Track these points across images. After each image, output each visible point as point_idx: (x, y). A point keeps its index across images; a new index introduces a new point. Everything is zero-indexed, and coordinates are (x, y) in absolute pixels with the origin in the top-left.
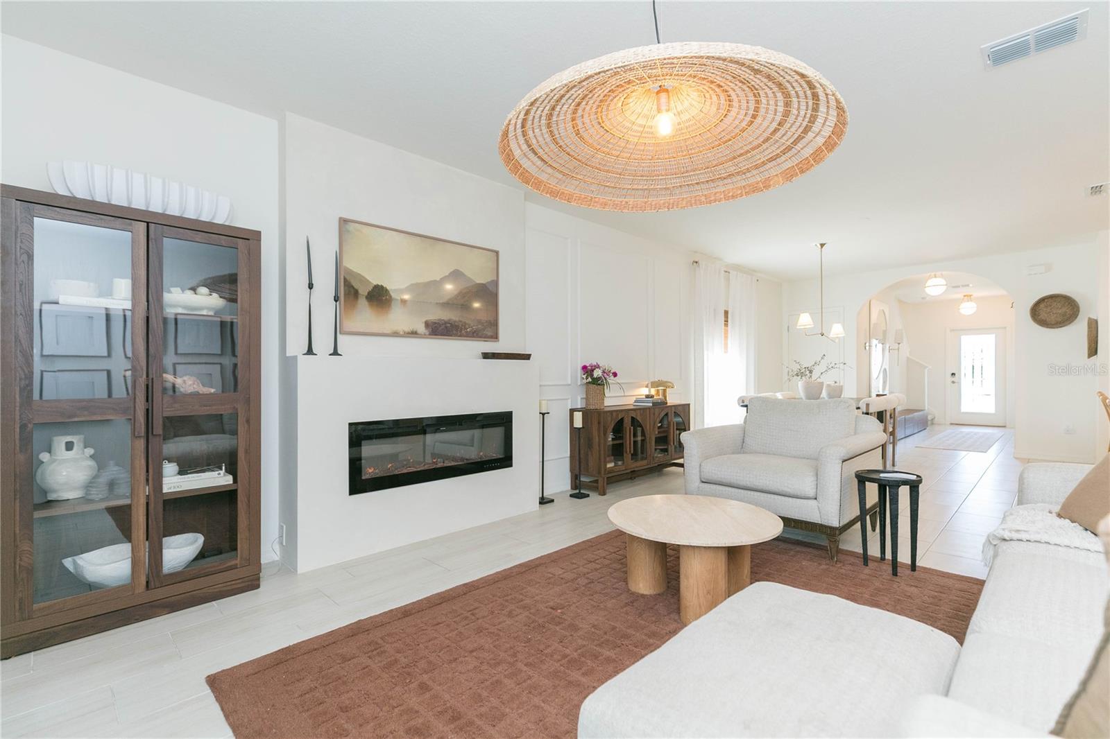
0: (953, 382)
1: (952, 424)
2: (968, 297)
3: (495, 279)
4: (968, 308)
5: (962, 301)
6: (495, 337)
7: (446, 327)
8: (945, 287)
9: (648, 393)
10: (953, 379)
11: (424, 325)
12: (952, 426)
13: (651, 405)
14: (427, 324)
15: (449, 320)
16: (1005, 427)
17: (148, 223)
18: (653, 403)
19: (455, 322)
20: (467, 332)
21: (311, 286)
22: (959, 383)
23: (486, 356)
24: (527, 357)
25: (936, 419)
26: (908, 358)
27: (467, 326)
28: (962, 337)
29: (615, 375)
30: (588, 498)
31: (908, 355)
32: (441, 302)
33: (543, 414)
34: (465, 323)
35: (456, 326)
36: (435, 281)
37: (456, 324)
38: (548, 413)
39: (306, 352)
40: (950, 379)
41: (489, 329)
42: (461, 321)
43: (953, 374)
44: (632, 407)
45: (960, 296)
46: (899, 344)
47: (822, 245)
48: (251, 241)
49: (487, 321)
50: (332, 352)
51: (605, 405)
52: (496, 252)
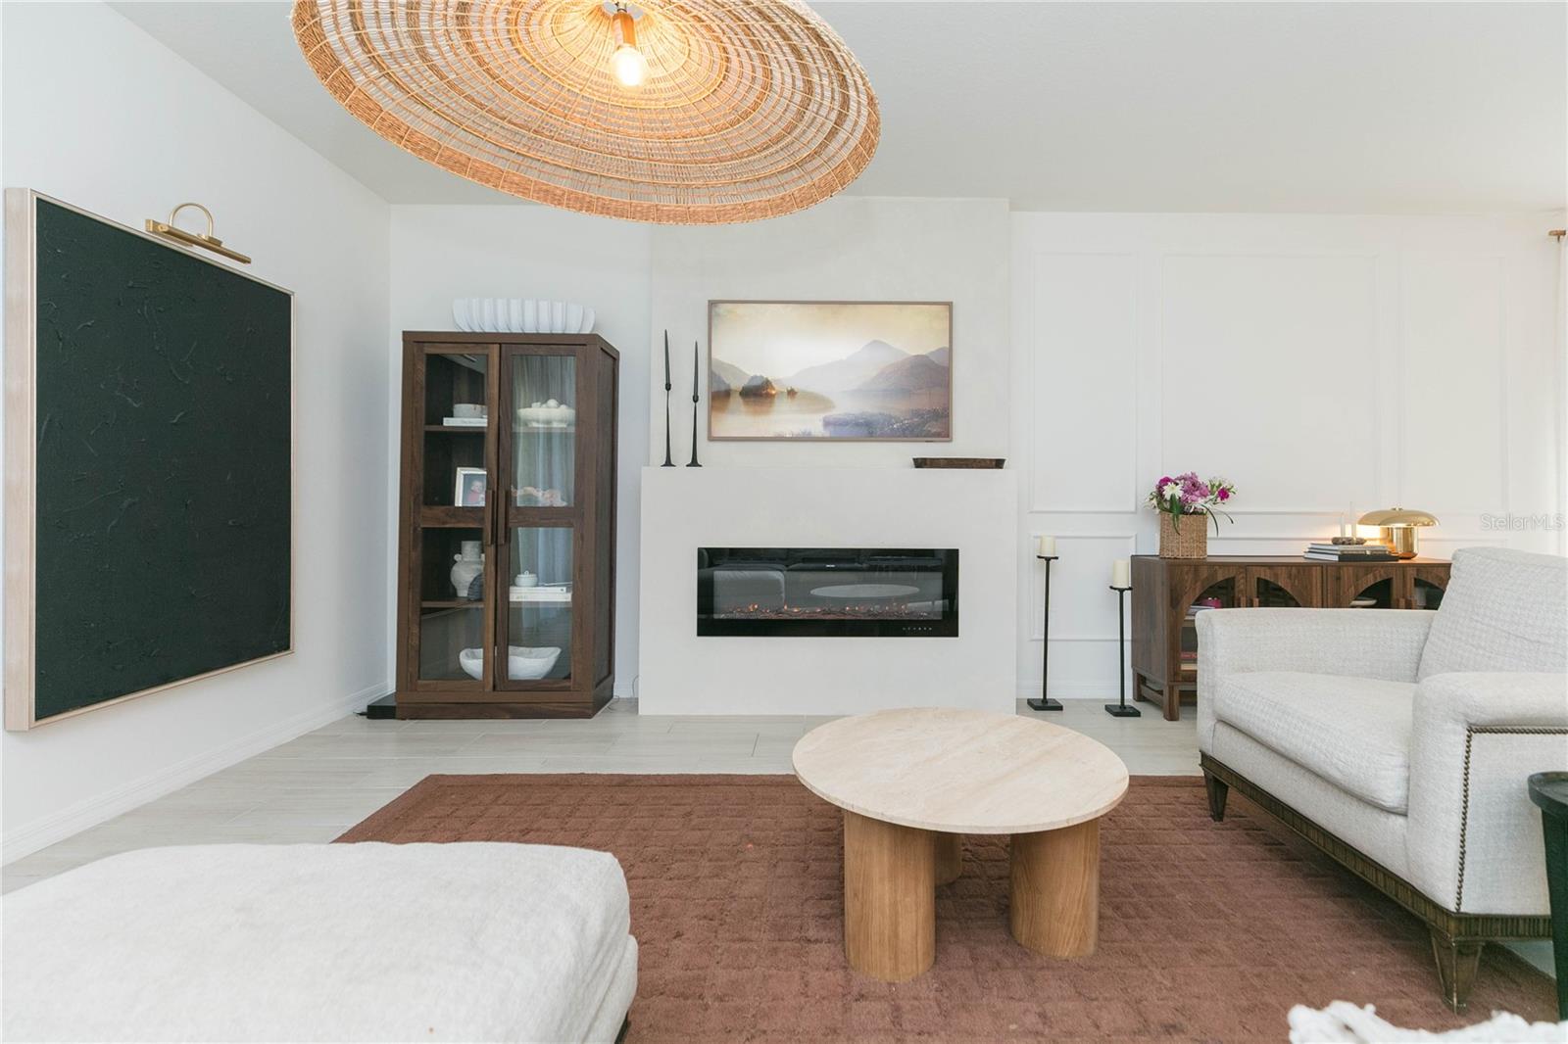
3: (948, 346)
6: (945, 435)
9: (1338, 535)
13: (1336, 558)
17: (500, 344)
18: (1340, 556)
20: (893, 429)
21: (668, 387)
23: (920, 463)
24: (998, 464)
29: (1224, 494)
30: (1138, 718)
32: (850, 388)
33: (1048, 560)
34: (891, 417)
38: (1056, 558)
39: (664, 463)
41: (936, 422)
44: (1302, 560)
48: (588, 347)
50: (690, 461)
51: (1208, 554)
52: (949, 305)
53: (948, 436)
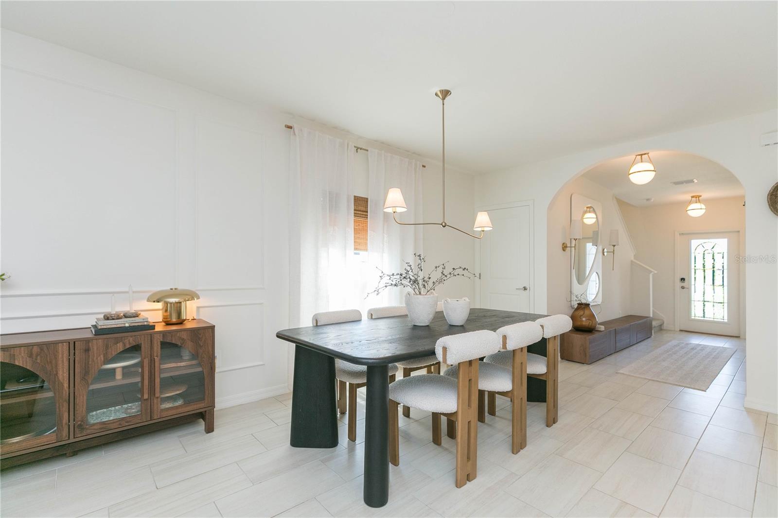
0: (683, 288)
1: (681, 331)
2: (697, 198)
4: (696, 211)
5: (690, 202)
8: (654, 173)
10: (683, 284)
12: (681, 332)
16: (738, 337)
22: (689, 289)
25: (665, 324)
26: (632, 261)
28: (693, 241)
31: (632, 258)
40: (679, 284)
43: (683, 279)
45: (688, 197)
46: (614, 246)
47: (446, 93)
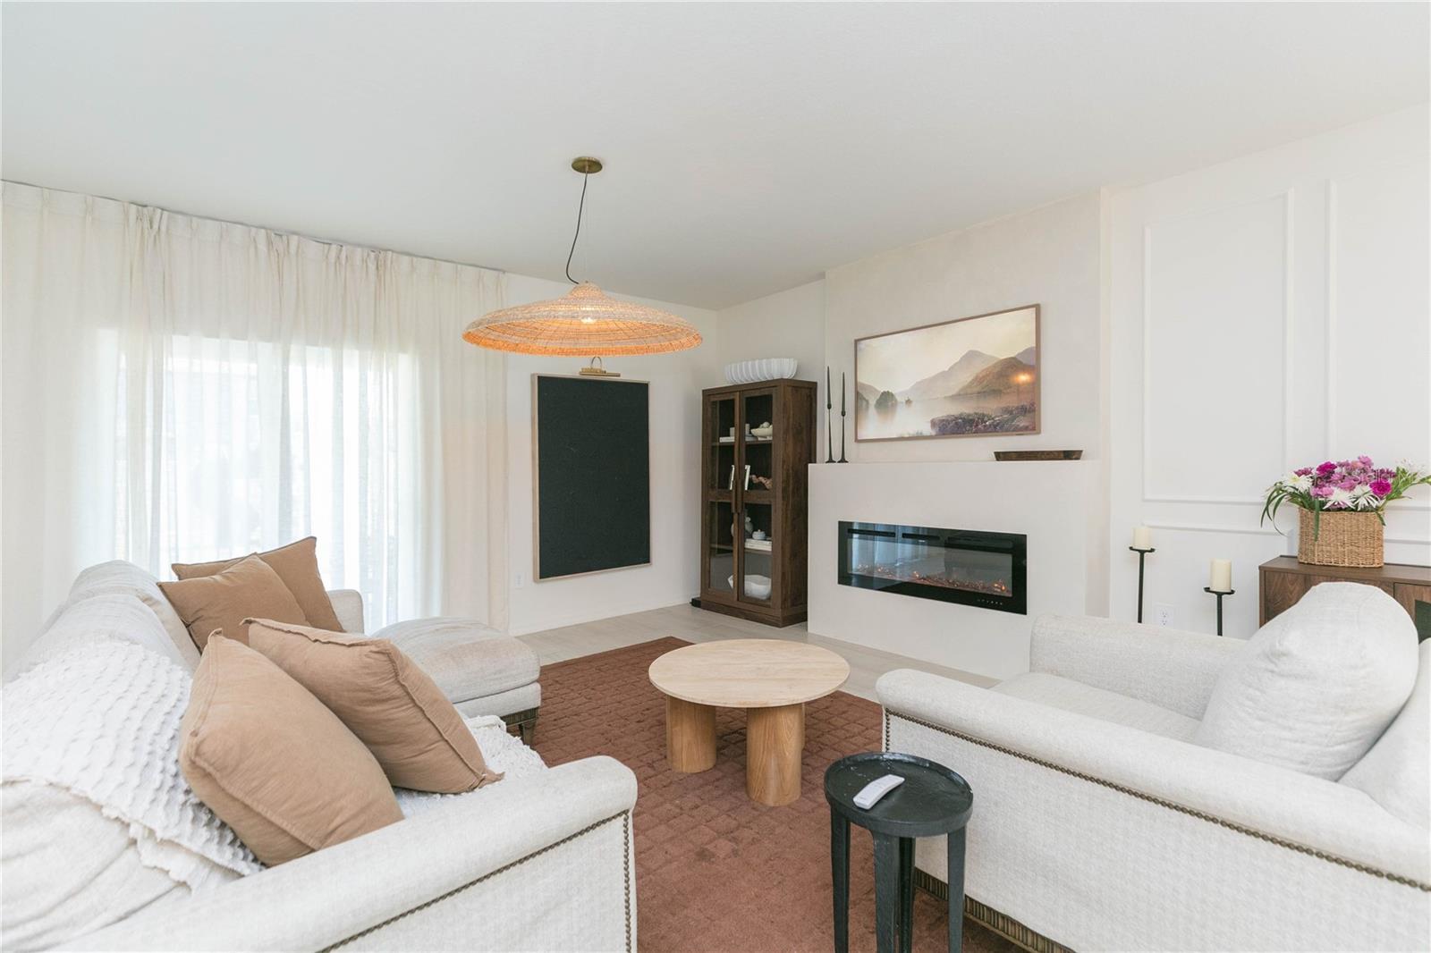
3: (1034, 345)
7: (956, 423)
11: (930, 424)
14: (933, 423)
15: (961, 414)
19: (969, 415)
21: (830, 407)
23: (1001, 456)
27: (986, 419)
32: (951, 394)
33: (1142, 552)
34: (984, 415)
35: (971, 420)
36: (944, 372)
37: (971, 418)
38: (1152, 550)
39: (828, 460)
42: (976, 414)
48: (778, 387)
49: (1017, 408)
50: (841, 459)
51: (1385, 561)
52: (1037, 307)
53: (1034, 429)
